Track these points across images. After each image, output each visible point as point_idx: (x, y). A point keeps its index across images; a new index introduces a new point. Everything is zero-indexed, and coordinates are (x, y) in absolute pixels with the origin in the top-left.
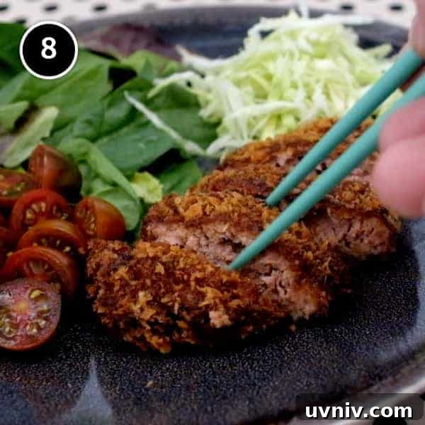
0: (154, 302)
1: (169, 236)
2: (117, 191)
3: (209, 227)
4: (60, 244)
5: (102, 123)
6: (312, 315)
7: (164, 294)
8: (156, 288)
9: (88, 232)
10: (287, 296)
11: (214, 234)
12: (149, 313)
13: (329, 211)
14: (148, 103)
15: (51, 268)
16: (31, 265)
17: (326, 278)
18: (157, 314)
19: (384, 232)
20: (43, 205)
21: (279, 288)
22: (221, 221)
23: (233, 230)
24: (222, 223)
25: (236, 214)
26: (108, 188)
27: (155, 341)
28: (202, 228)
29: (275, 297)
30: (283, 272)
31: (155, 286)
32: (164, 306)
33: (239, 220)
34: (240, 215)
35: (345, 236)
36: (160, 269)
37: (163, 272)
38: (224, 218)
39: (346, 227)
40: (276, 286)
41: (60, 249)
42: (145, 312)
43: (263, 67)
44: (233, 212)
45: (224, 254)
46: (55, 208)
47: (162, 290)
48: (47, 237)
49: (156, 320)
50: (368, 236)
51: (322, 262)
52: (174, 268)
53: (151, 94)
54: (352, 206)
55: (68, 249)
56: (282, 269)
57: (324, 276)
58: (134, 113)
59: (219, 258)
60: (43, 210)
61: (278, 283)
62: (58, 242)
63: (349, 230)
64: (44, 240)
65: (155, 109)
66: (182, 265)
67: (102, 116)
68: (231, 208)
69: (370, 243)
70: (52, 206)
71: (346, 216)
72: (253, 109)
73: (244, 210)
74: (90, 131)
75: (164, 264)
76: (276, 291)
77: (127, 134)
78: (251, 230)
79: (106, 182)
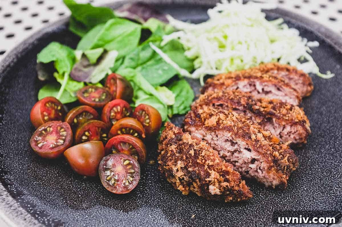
0: (185, 168)
1: (197, 133)
2: (152, 98)
3: (220, 132)
4: (133, 132)
5: (138, 59)
6: (277, 186)
7: (191, 166)
8: (187, 161)
9: (144, 123)
10: (263, 175)
11: (223, 136)
12: (180, 174)
13: (274, 120)
14: (161, 48)
15: (133, 147)
16: (122, 144)
17: (286, 167)
18: (185, 175)
19: (304, 133)
20: (119, 108)
21: (259, 170)
22: (227, 130)
23: (233, 136)
24: (227, 132)
25: (236, 128)
26: (148, 96)
27: (181, 188)
28: (215, 132)
29: (256, 174)
30: (261, 162)
31: (187, 160)
32: (189, 172)
33: (238, 131)
34: (239, 129)
35: (280, 132)
36: (192, 152)
37: (193, 154)
38: (229, 129)
39: (282, 128)
40: (257, 169)
41: (132, 134)
42: (179, 173)
43: (223, 32)
44: (234, 126)
45: (226, 146)
46: (124, 109)
47: (190, 164)
48: (126, 128)
49: (183, 178)
50: (293, 134)
51: (284, 157)
52: (199, 154)
53: (163, 44)
54: (287, 118)
55: (136, 134)
56: (261, 161)
57: (285, 166)
58: (154, 53)
59: (223, 148)
60: (119, 110)
61: (258, 168)
62: (131, 131)
63: (283, 130)
64: (124, 130)
65: (165, 52)
66: (203, 154)
67: (138, 55)
68: (233, 124)
69: (294, 138)
70: (123, 109)
71: (284, 123)
72: (220, 55)
73: (240, 125)
74: (133, 64)
75: (195, 150)
76: (257, 171)
77: (152, 65)
78: (244, 138)
79: (146, 93)
